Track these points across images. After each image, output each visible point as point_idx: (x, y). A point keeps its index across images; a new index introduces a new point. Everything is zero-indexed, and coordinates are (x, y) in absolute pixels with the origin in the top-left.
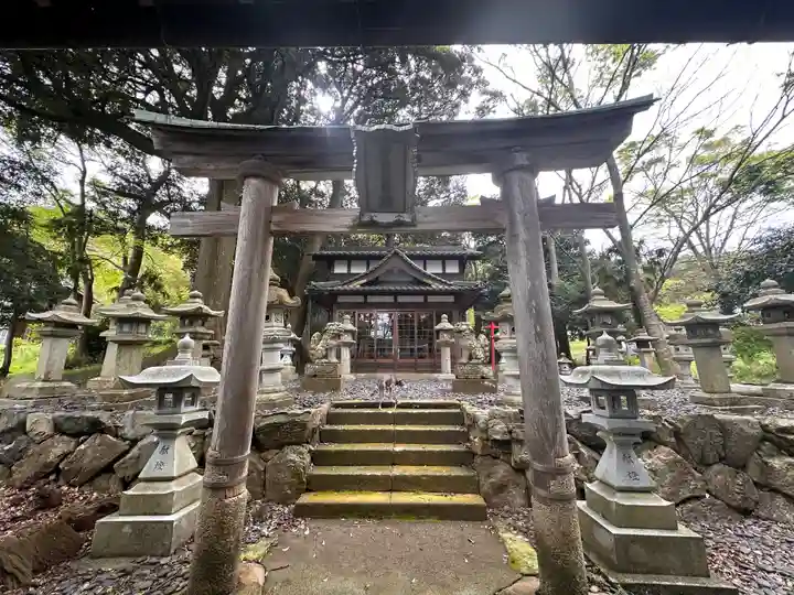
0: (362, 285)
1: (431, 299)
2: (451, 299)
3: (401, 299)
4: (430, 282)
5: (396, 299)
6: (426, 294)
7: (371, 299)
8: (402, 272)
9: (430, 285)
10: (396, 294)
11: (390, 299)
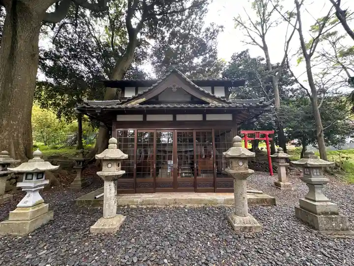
0: (140, 104)
1: (210, 117)
2: (228, 117)
3: (180, 118)
4: (208, 100)
5: (175, 118)
6: (204, 112)
7: (151, 118)
8: (180, 90)
9: (209, 103)
10: (175, 112)
11: (169, 118)
